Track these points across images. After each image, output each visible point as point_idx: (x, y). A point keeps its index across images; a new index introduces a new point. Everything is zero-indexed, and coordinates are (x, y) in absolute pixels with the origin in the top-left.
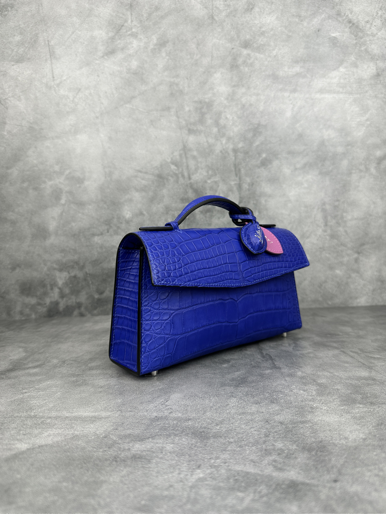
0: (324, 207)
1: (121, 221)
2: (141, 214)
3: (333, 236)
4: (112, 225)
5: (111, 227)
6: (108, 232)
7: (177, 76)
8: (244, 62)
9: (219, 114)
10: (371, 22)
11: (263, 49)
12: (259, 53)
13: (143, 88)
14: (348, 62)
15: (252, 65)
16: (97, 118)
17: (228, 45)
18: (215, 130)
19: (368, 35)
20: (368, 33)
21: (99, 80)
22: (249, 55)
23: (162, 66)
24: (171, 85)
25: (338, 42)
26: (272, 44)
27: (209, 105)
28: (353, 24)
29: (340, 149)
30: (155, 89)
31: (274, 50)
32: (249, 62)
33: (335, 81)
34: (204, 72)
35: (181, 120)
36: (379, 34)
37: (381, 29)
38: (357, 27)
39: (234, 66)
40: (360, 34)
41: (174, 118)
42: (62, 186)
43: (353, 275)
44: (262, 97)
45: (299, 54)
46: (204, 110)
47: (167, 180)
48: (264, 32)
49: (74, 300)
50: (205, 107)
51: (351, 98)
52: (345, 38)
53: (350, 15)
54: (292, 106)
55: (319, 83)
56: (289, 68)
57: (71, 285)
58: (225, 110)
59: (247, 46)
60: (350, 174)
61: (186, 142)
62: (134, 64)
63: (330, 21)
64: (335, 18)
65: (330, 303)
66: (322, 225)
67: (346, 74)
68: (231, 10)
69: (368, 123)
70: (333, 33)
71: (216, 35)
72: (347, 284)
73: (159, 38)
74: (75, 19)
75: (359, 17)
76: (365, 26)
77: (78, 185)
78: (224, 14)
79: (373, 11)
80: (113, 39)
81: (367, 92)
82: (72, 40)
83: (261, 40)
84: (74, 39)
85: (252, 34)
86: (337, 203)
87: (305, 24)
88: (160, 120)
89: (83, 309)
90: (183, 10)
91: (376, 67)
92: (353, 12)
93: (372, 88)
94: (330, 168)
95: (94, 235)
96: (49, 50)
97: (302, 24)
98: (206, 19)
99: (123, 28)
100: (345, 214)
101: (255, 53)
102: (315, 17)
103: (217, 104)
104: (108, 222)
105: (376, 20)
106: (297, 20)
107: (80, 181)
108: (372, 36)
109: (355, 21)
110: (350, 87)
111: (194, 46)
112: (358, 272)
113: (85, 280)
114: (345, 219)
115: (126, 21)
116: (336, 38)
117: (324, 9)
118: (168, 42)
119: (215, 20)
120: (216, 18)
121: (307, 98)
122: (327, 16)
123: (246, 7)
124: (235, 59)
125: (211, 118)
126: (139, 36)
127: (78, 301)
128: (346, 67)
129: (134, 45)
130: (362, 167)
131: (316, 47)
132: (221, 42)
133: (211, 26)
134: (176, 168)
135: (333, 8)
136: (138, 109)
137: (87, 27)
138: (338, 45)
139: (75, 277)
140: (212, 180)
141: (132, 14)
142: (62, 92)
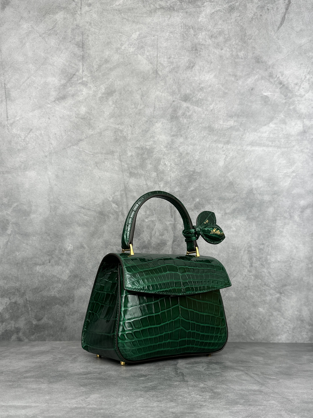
0: (250, 249)
1: (62, 253)
2: (82, 247)
3: (257, 277)
4: (53, 256)
5: (53, 257)
6: (50, 262)
7: (122, 123)
8: (184, 114)
9: (158, 160)
10: (300, 84)
11: (201, 104)
12: (197, 106)
13: (90, 132)
14: (277, 119)
15: (190, 117)
16: (46, 156)
17: (170, 98)
18: (154, 174)
19: (296, 96)
20: (297, 94)
21: (49, 122)
22: (188, 108)
23: (108, 113)
24: (116, 131)
25: (269, 100)
26: (209, 99)
27: (150, 151)
28: (284, 85)
29: (267, 198)
30: (101, 133)
31: (211, 104)
32: (188, 114)
33: (265, 135)
34: (147, 121)
35: (123, 164)
36: (306, 95)
37: (309, 91)
38: (287, 88)
39: (174, 117)
40: (290, 95)
41: (118, 161)
42: (10, 218)
43: (275, 313)
44: (198, 147)
45: (234, 109)
46: (145, 156)
47: (108, 217)
48: (203, 88)
49: (13, 326)
50: (146, 153)
51: (279, 151)
52: (275, 97)
53: (281, 77)
54: (225, 156)
55: (250, 136)
56: (223, 122)
57: (10, 311)
58: (165, 157)
59: (187, 100)
60: (275, 220)
61: (127, 184)
62: (83, 110)
63: (263, 81)
64: (267, 79)
65: (253, 338)
66: (248, 266)
67: (275, 130)
68: (173, 66)
69: (294, 174)
70: (265, 92)
71: (159, 88)
72: (269, 321)
73: (107, 88)
74: (31, 66)
75: (289, 80)
76: (294, 88)
77: (24, 218)
78: (167, 69)
79: (302, 75)
80: (65, 86)
81: (294, 146)
82: (27, 84)
83: (200, 95)
84: (28, 84)
85: (192, 89)
86: (262, 247)
87: (240, 83)
88: (104, 162)
89: (21, 334)
90: (130, 64)
91: (303, 125)
92: (283, 75)
93: (299, 143)
94: (257, 215)
95: (36, 264)
96: (5, 92)
97: (237, 83)
98: (151, 73)
99: (75, 76)
100: (268, 257)
101: (194, 107)
102: (249, 77)
103: (157, 150)
104: (50, 253)
105: (304, 82)
106: (233, 79)
107: (27, 213)
108: (300, 97)
109: (285, 83)
110: (279, 141)
111: (138, 97)
112: (279, 311)
113: (25, 306)
114: (269, 261)
115: (78, 70)
116: (268, 97)
117: (258, 70)
118: (115, 91)
119: (158, 74)
120: (160, 73)
121: (239, 150)
122: (260, 77)
123: (187, 65)
124: (175, 111)
125: (150, 164)
126: (89, 85)
127: (16, 327)
128: (275, 124)
129: (83, 93)
130: (286, 215)
131: (249, 104)
132: (163, 94)
133: (155, 80)
134: (117, 206)
135: (266, 70)
136: (84, 151)
137: (41, 73)
138: (269, 103)
139: (15, 303)
140: (149, 219)
141: (83, 65)
142: (14, 131)
